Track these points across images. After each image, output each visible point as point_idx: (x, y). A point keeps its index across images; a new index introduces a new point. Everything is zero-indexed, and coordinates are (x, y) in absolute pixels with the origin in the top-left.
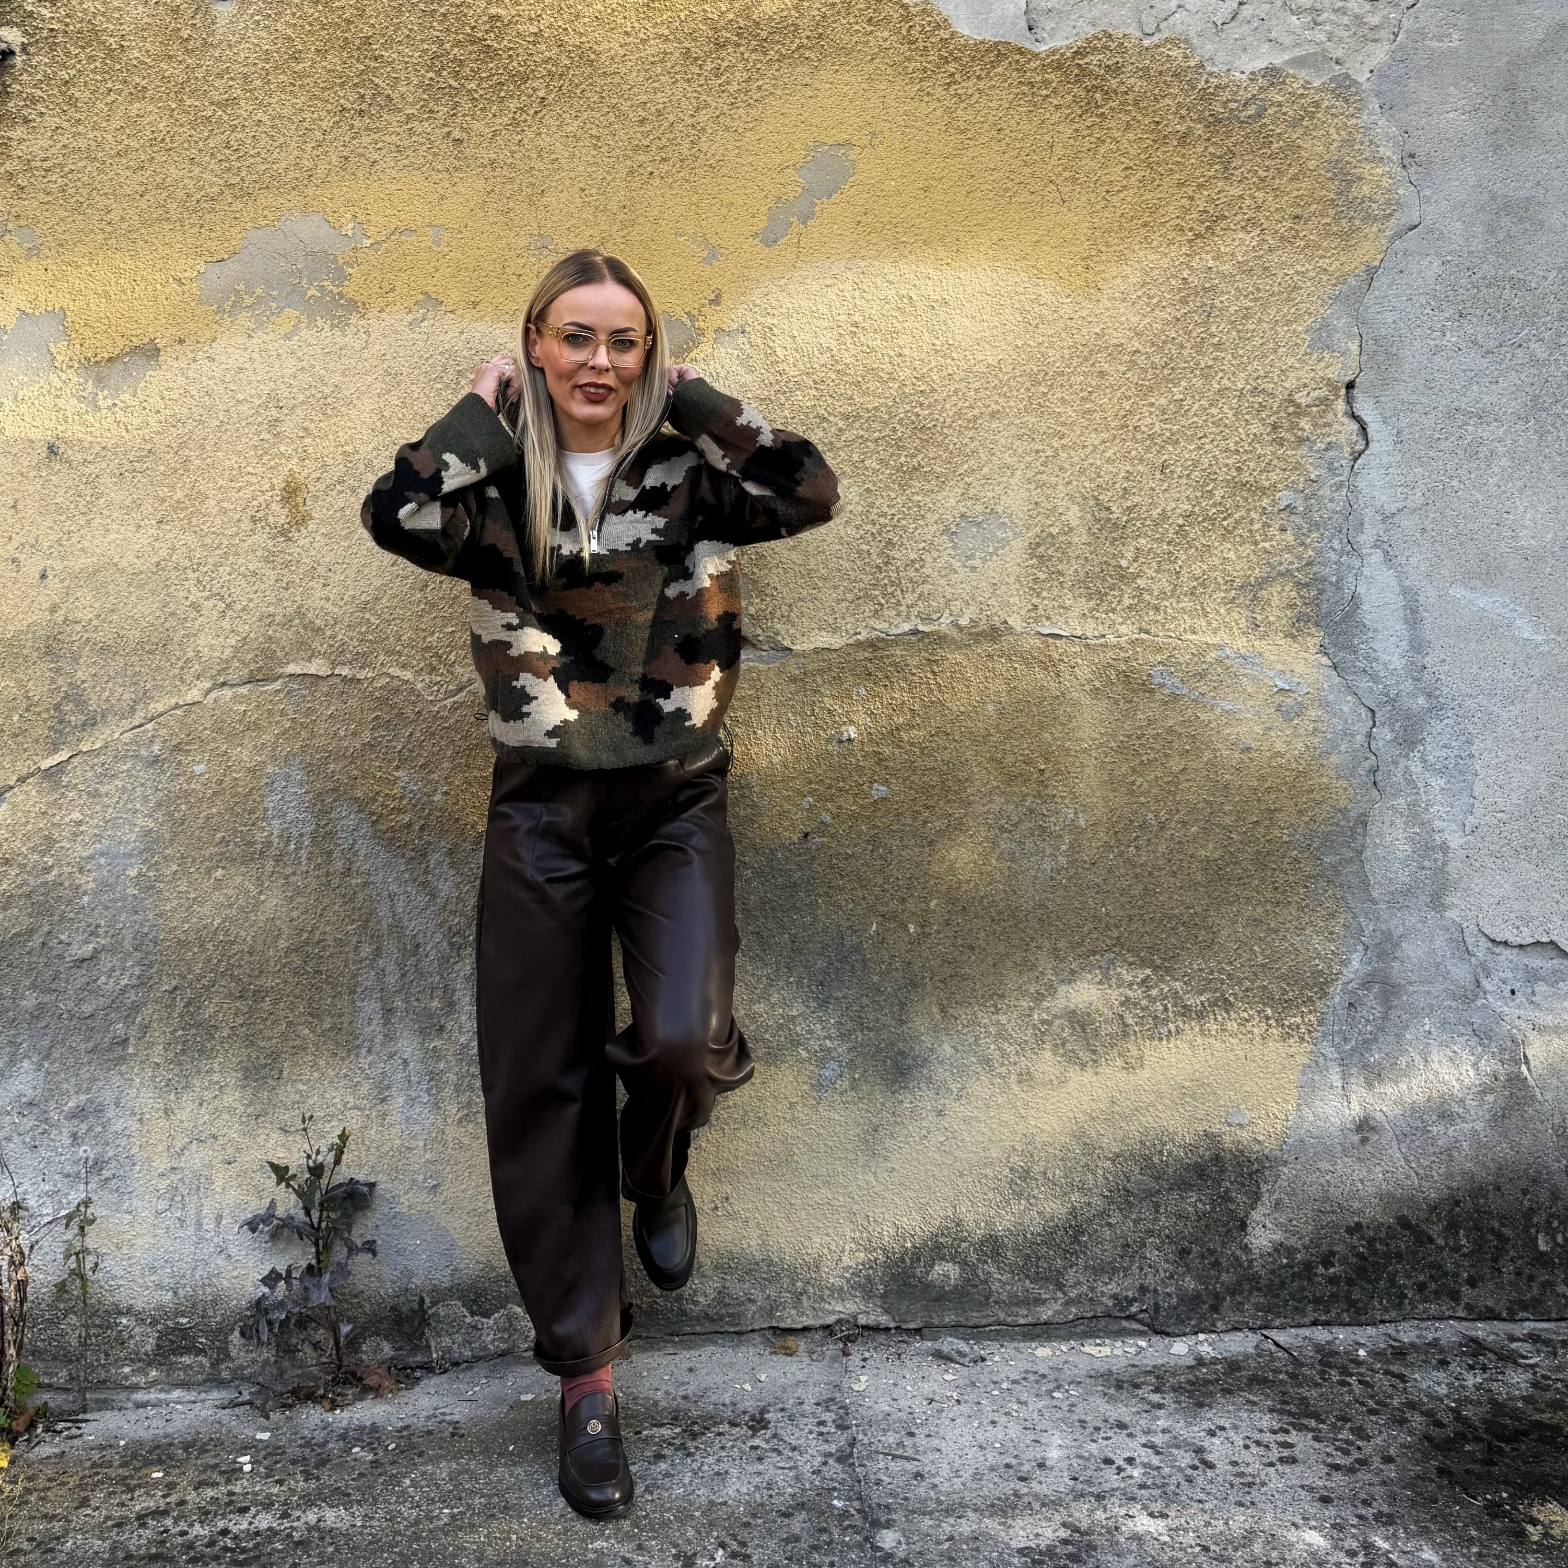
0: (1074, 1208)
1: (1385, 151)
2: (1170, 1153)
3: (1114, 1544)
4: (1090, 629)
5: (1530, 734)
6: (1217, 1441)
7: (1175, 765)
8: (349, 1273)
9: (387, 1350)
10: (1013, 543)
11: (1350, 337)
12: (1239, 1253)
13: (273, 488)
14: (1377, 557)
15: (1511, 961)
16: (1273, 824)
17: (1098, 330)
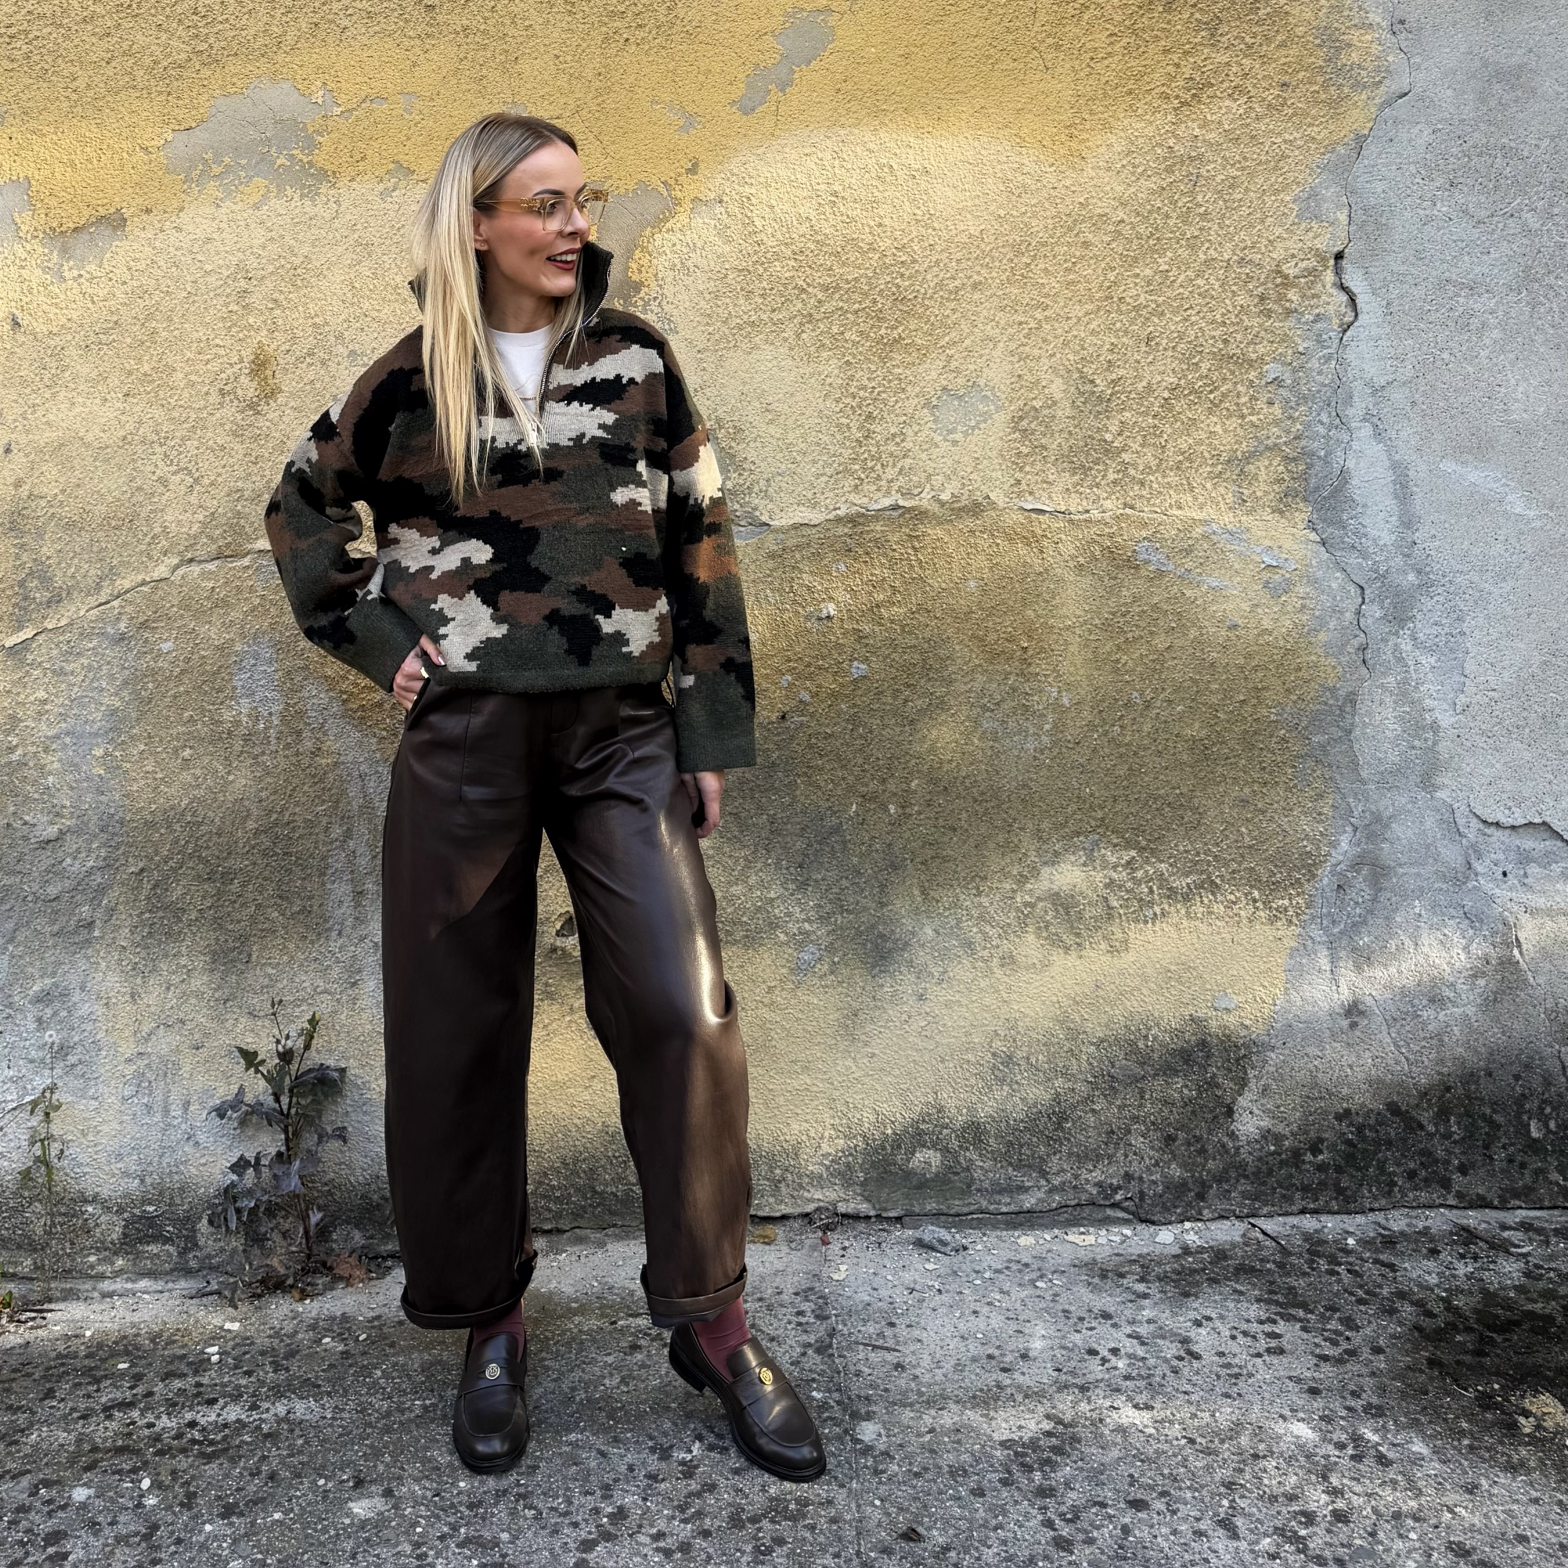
0: (1058, 1094)
1: (1375, 18)
2: (1155, 1038)
3: (1099, 1436)
4: (1074, 504)
5: (1522, 612)
6: (1203, 1331)
7: (1161, 642)
8: (320, 1161)
9: (358, 1238)
10: (995, 416)
11: (1339, 207)
12: (1225, 1139)
13: (241, 361)
14: (1366, 431)
15: (1503, 843)
16: (1260, 703)
17: (1082, 200)
